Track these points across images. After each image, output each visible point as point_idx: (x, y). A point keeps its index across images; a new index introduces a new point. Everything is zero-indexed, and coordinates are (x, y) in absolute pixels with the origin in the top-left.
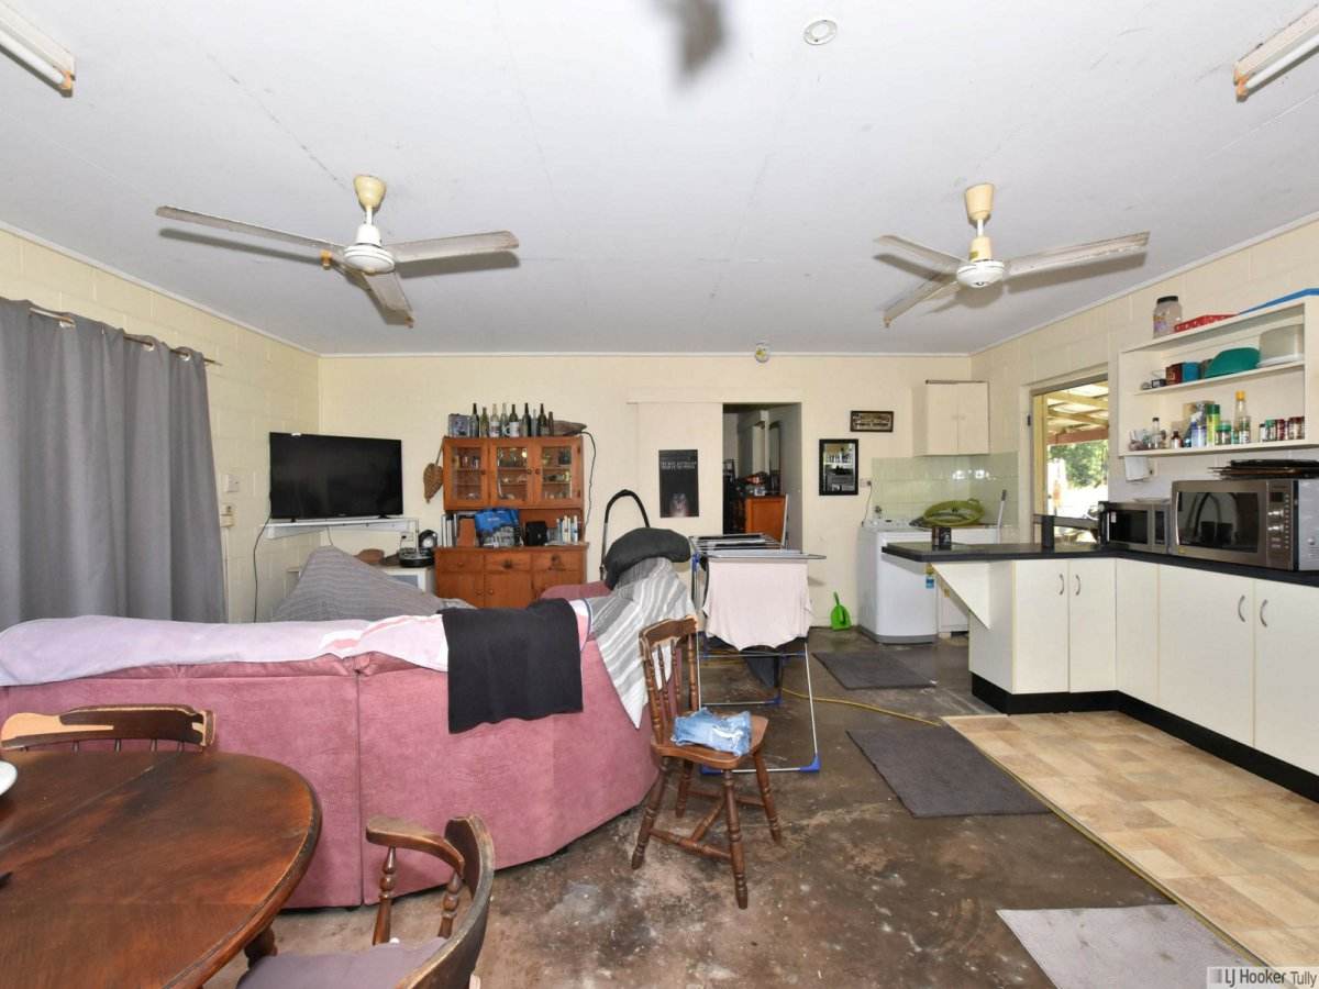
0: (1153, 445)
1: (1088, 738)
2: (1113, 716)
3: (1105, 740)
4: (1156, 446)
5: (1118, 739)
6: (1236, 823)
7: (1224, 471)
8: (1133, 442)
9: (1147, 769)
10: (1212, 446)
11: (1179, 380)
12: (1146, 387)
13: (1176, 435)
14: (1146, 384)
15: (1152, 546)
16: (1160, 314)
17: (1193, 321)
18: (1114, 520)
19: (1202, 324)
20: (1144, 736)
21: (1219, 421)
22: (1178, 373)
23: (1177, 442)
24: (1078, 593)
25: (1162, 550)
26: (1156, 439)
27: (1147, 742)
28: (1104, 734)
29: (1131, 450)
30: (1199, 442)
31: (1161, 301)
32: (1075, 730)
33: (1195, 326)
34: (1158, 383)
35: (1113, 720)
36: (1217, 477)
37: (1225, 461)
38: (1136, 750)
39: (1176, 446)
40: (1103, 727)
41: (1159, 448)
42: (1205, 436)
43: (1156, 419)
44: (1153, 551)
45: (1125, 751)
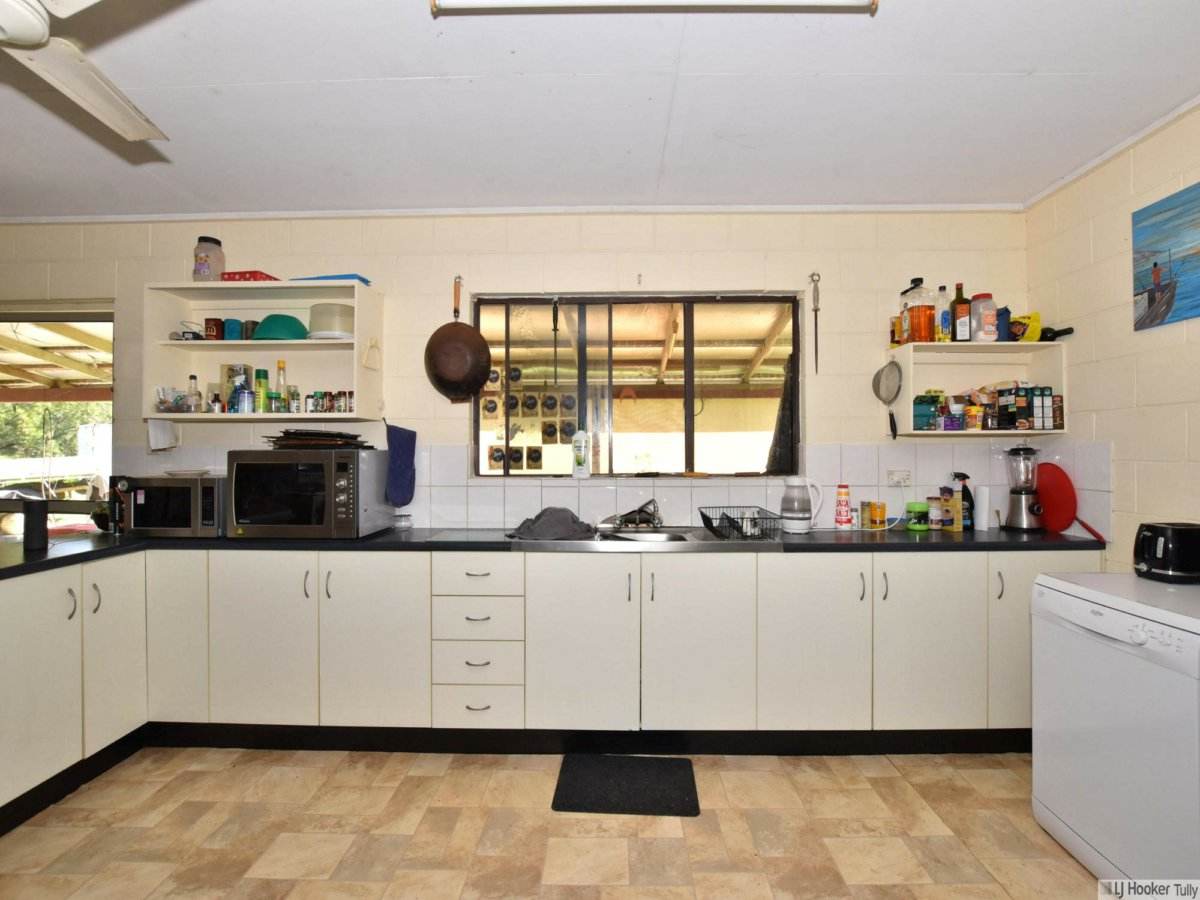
0: (189, 407)
1: (128, 815)
2: (144, 757)
3: (152, 806)
4: (193, 409)
5: (167, 792)
6: (339, 825)
7: (277, 441)
8: (162, 402)
9: (225, 817)
10: (261, 414)
11: (221, 336)
12: (175, 336)
13: (216, 399)
14: (176, 334)
15: (198, 528)
16: (203, 255)
17: (246, 273)
18: (141, 500)
19: (255, 280)
20: (195, 767)
21: (268, 389)
22: (219, 329)
23: (217, 407)
24: (95, 611)
25: (213, 531)
26: (192, 401)
27: (202, 773)
28: (147, 793)
29: (159, 411)
30: (245, 409)
31: (203, 240)
32: (104, 814)
33: (246, 279)
34: (191, 336)
35: (147, 764)
36: (269, 447)
37: (277, 430)
38: (198, 794)
39: (217, 412)
40: (141, 783)
41: (196, 411)
42: (254, 402)
43: (193, 377)
44: (199, 535)
45: (188, 804)
